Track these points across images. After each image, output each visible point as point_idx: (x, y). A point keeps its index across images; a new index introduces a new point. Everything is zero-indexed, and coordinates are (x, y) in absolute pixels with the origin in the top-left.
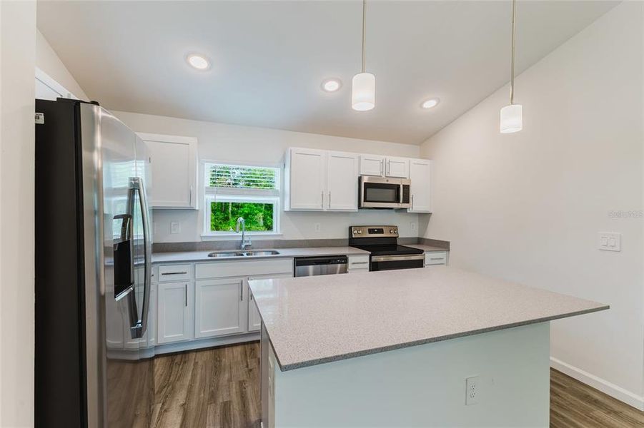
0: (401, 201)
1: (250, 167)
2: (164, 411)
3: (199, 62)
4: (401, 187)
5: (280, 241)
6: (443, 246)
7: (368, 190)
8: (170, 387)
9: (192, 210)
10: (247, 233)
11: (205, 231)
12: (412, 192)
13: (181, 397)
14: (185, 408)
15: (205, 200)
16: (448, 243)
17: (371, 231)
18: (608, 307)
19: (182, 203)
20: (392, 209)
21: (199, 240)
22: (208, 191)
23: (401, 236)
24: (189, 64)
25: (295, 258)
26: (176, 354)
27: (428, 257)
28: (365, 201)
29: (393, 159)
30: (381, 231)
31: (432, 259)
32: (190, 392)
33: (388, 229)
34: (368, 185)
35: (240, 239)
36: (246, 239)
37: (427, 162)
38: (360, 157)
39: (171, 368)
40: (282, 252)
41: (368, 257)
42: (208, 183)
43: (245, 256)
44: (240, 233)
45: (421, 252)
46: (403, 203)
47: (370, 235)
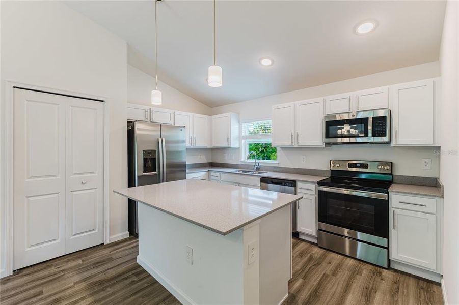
0: (370, 135)
1: (264, 122)
4: (370, 120)
5: (277, 167)
7: (330, 127)
11: (243, 158)
15: (243, 143)
17: (351, 165)
22: (243, 138)
27: (398, 199)
28: (327, 137)
29: (359, 93)
30: (365, 166)
31: (404, 203)
34: (329, 124)
35: (254, 164)
38: (324, 101)
41: (315, 185)
46: (374, 135)
47: (350, 169)
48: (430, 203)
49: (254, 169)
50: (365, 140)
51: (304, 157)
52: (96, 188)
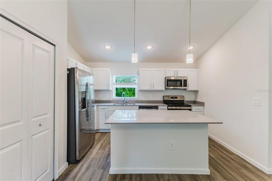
0: (183, 86)
2: (97, 144)
3: (108, 47)
4: (183, 80)
5: (137, 100)
6: (202, 104)
7: (168, 82)
8: (99, 139)
9: (109, 90)
10: (126, 98)
11: (114, 97)
12: (188, 82)
13: (102, 142)
14: (102, 145)
15: (114, 87)
16: (204, 103)
17: (172, 98)
18: (222, 123)
19: (106, 88)
20: (180, 89)
21: (112, 100)
22: (115, 84)
23: (185, 100)
24: (105, 48)
25: (139, 106)
26: (104, 132)
27: (194, 108)
28: (167, 86)
29: (179, 69)
30: (176, 98)
31: (196, 109)
32: (104, 141)
33: (180, 97)
34: (168, 80)
35: (124, 100)
36: (126, 99)
37: (196, 70)
38: (165, 70)
39: (101, 135)
40: (136, 104)
41: (167, 107)
42: (114, 81)
43: (124, 105)
44: (124, 98)
45: (191, 106)
46: (184, 86)
47: (172, 99)
48: (201, 108)
49: (124, 102)
50: (180, 88)
51: (152, 95)
52: (48, 129)
